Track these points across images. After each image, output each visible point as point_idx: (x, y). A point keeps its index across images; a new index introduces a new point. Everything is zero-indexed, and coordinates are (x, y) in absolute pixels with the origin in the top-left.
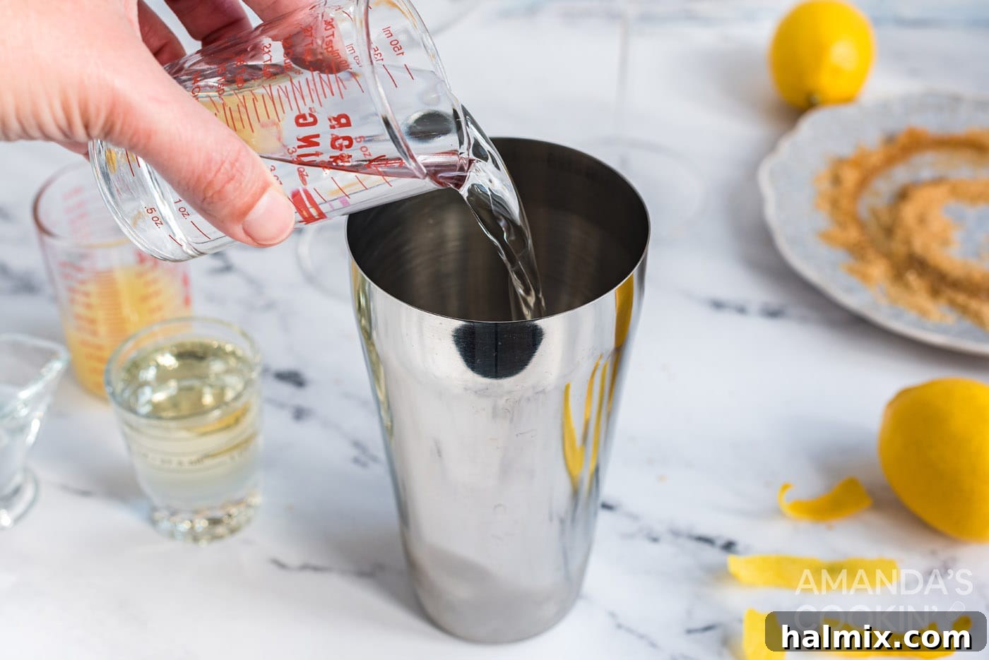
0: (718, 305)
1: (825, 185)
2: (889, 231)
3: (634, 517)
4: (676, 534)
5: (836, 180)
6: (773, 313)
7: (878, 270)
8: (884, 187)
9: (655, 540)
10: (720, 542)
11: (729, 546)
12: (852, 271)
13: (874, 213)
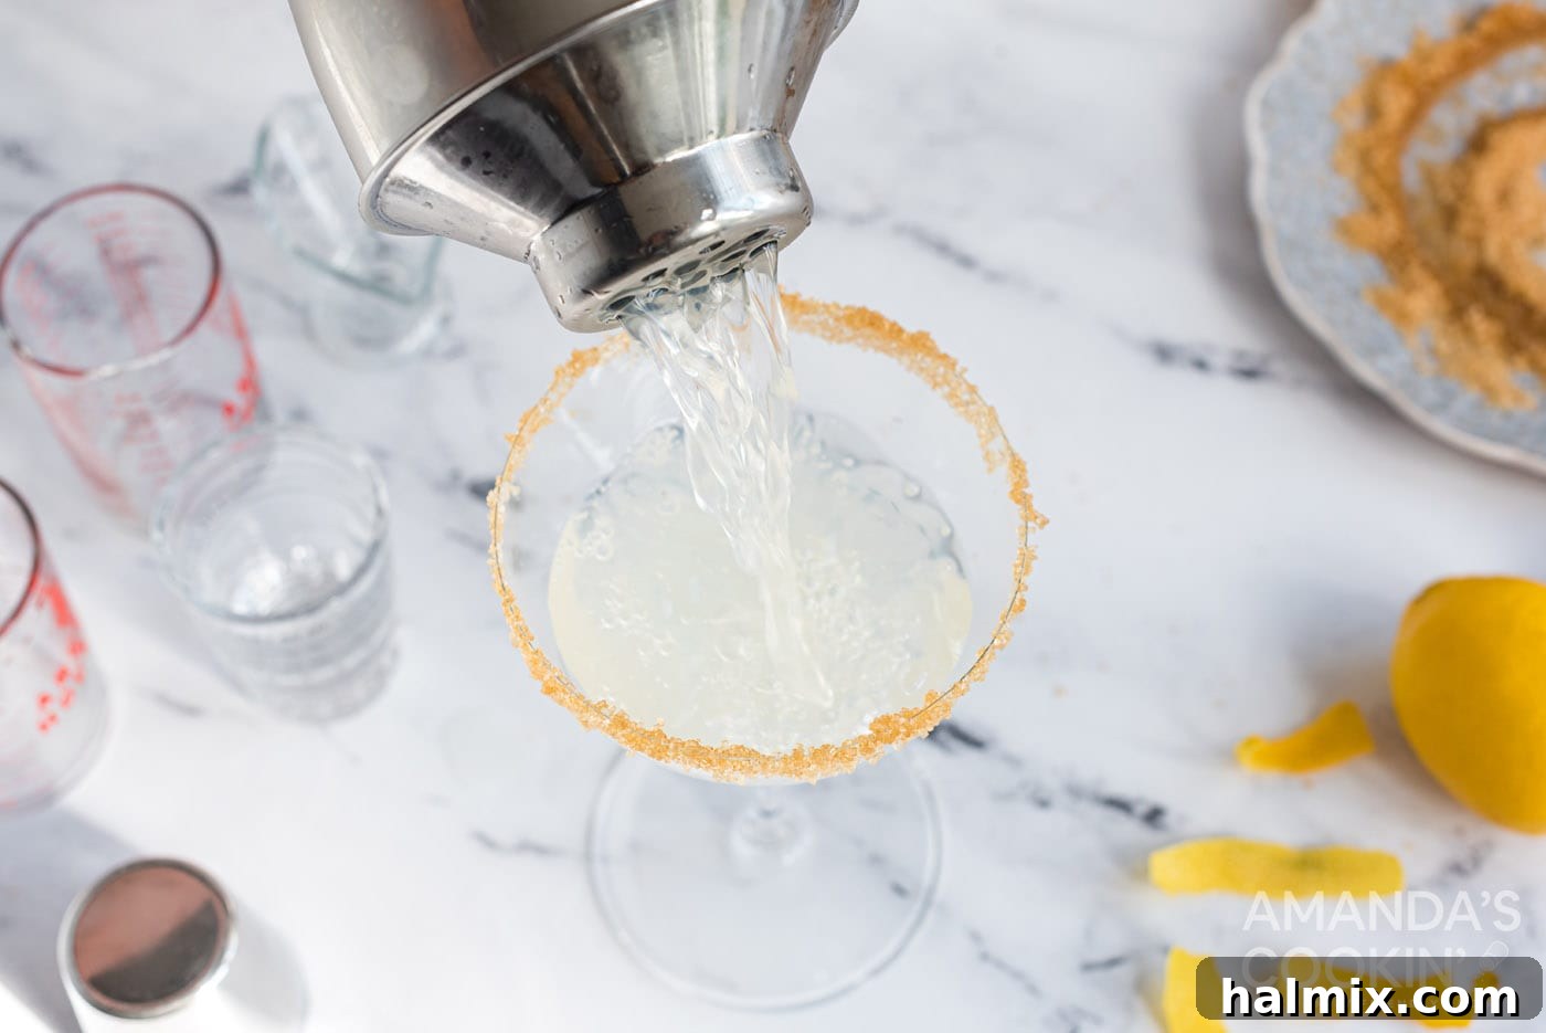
0: (1164, 353)
1: (1354, 121)
2: (1450, 216)
3: (1013, 761)
4: (1075, 792)
5: (1373, 111)
6: (1249, 373)
7: (1425, 301)
8: (1450, 121)
9: (1044, 804)
10: (1141, 809)
11: (1154, 816)
12: (1383, 303)
13: (1429, 175)
